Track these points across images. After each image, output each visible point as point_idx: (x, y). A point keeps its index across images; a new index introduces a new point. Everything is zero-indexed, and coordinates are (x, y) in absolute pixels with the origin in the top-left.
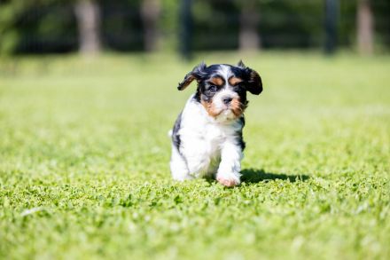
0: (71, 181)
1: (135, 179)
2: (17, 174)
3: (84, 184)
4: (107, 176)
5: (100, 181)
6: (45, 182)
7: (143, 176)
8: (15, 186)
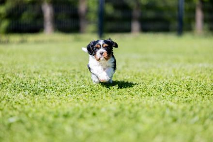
0: (36, 102)
1: (71, 102)
2: (6, 98)
3: (43, 104)
4: (56, 100)
5: (52, 103)
6: (22, 103)
7: (76, 100)
8: (5, 105)
